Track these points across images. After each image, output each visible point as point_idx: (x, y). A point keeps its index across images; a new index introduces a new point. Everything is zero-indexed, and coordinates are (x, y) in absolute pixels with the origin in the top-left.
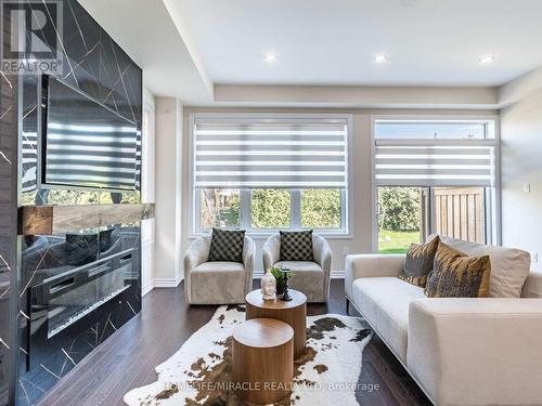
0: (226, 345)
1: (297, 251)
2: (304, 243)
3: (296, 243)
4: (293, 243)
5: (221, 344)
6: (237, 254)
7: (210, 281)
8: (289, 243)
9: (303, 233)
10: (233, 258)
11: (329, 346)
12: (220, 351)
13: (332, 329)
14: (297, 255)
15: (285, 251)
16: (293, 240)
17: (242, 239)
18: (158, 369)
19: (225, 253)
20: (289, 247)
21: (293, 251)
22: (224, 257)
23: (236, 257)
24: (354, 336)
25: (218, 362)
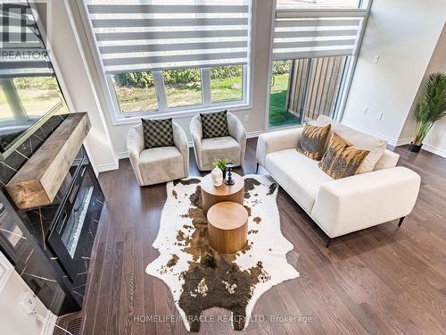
0: (191, 216)
1: (216, 130)
2: (221, 123)
3: (215, 123)
4: (212, 124)
5: (186, 216)
6: (169, 140)
7: (156, 168)
8: (209, 124)
9: (219, 114)
10: (167, 143)
11: (256, 201)
12: (189, 222)
13: (253, 188)
14: (217, 133)
15: (207, 131)
16: (212, 121)
17: (171, 126)
18: (155, 245)
19: (159, 140)
20: (210, 127)
21: (213, 130)
22: (159, 144)
23: (170, 143)
24: (268, 191)
25: (193, 231)
